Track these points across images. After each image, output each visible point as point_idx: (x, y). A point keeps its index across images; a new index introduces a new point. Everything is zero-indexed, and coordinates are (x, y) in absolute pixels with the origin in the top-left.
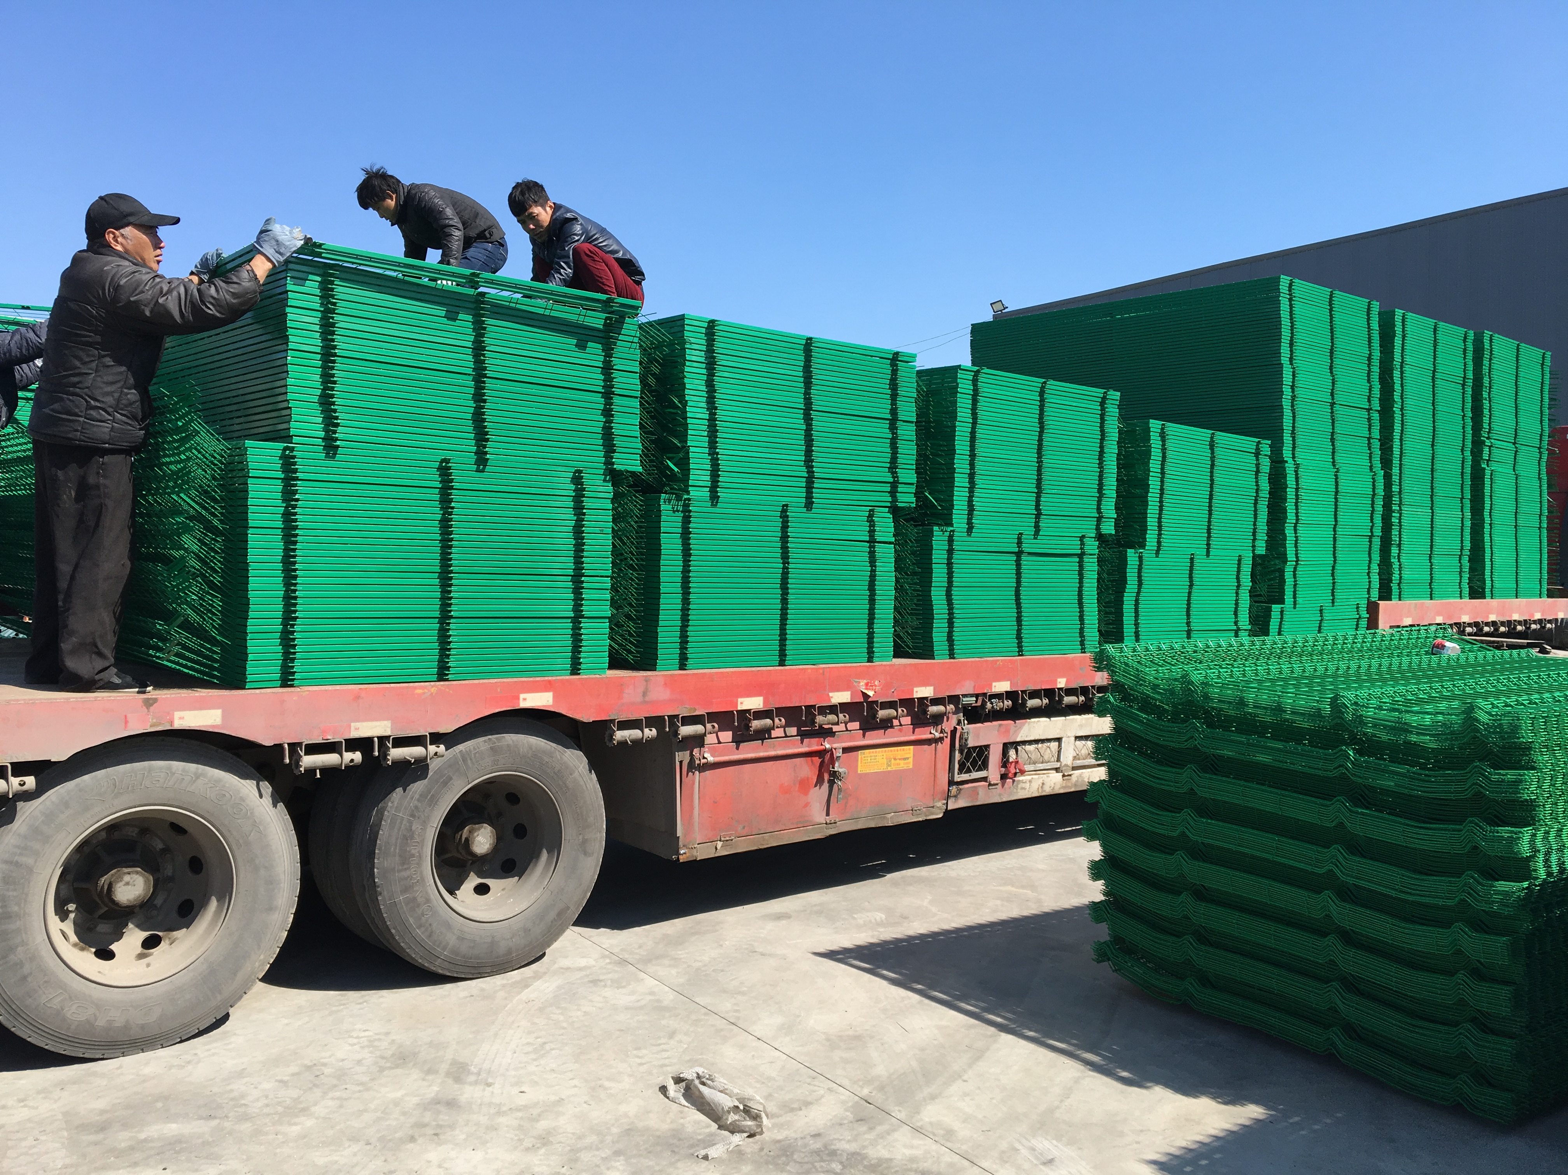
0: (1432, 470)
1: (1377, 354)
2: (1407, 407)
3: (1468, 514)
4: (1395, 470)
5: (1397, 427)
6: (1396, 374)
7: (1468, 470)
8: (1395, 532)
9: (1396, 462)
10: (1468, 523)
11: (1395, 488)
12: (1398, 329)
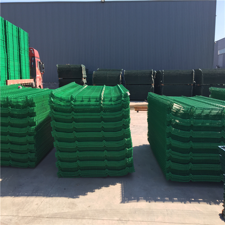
0: (14, 54)
1: (4, 29)
2: (9, 41)
3: (19, 63)
4: (8, 54)
5: (8, 45)
6: (7, 34)
7: (18, 55)
8: (9, 66)
9: (8, 52)
10: (19, 65)
11: (8, 57)
12: (7, 24)
